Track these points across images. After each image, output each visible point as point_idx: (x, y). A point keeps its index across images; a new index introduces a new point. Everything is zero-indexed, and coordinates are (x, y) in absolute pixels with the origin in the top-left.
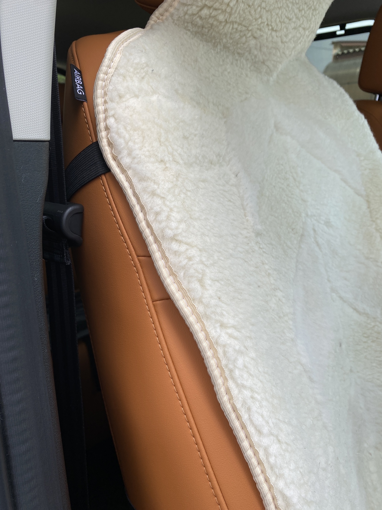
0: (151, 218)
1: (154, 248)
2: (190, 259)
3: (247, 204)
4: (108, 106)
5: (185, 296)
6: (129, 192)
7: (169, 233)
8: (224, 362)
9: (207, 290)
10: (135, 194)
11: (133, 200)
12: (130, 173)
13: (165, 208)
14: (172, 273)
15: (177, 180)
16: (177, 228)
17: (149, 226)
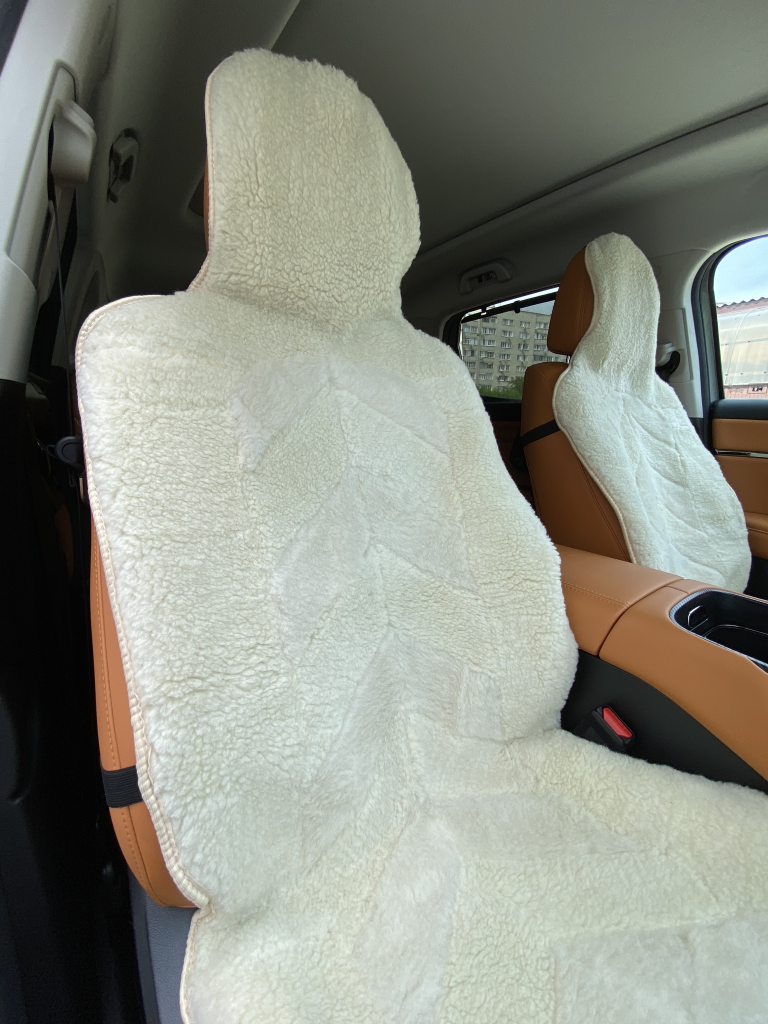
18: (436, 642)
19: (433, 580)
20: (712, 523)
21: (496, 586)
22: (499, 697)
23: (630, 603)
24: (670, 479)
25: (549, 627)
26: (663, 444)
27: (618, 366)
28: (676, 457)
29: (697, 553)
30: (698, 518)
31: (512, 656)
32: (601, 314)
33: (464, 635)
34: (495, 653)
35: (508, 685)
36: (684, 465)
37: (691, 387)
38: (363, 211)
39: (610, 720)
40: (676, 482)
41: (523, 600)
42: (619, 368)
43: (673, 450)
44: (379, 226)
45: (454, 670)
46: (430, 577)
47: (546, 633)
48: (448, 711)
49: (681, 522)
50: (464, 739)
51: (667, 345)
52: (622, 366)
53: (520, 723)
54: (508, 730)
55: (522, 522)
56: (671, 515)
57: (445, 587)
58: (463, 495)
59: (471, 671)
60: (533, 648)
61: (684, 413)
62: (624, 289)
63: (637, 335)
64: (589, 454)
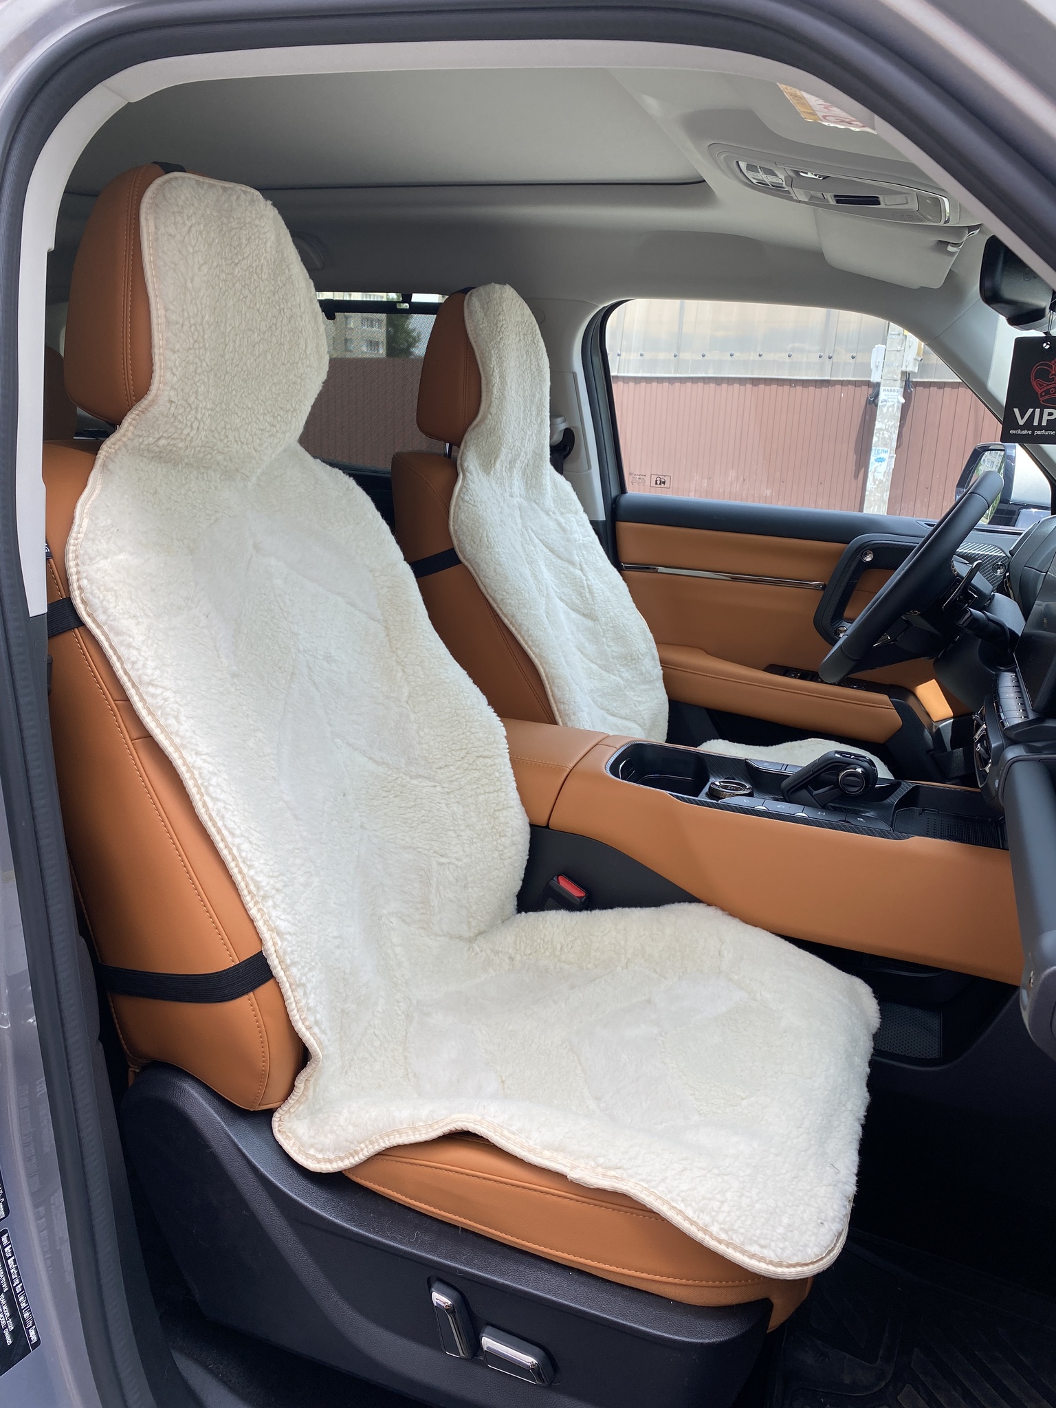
0: (128, 666)
1: (131, 692)
2: (166, 700)
3: (221, 645)
4: (79, 568)
5: (163, 731)
6: (106, 645)
7: (146, 679)
8: (200, 782)
9: (182, 725)
10: (111, 646)
11: (110, 652)
12: (105, 628)
13: (141, 658)
14: (150, 713)
15: (149, 632)
16: (152, 674)
17: (126, 673)
18: (403, 840)
19: (390, 772)
20: (626, 665)
21: (452, 768)
22: (465, 887)
23: (572, 765)
24: (577, 611)
25: (505, 802)
26: (566, 565)
27: (510, 463)
28: (581, 582)
29: (615, 704)
30: (611, 660)
31: (475, 840)
32: (491, 402)
33: (427, 827)
34: (459, 839)
35: (473, 871)
36: (591, 592)
37: (589, 477)
38: (284, 350)
39: (565, 885)
40: (584, 615)
41: (479, 779)
42: (512, 463)
43: (578, 572)
44: (297, 363)
45: (423, 866)
46: (387, 769)
47: (503, 809)
48: (422, 911)
49: (594, 667)
50: (438, 938)
51: (559, 420)
52: (515, 461)
53: (484, 913)
54: (473, 924)
55: (466, 695)
56: (584, 659)
57: (403, 779)
58: (406, 670)
59: (440, 864)
60: (493, 828)
61: (585, 517)
62: (512, 364)
63: (528, 420)
64: (501, 597)
